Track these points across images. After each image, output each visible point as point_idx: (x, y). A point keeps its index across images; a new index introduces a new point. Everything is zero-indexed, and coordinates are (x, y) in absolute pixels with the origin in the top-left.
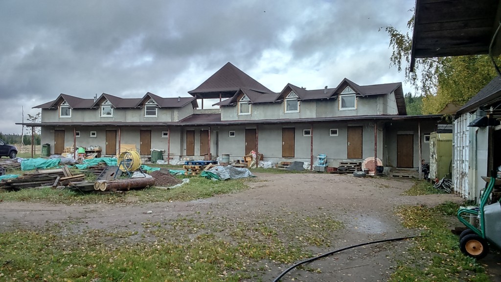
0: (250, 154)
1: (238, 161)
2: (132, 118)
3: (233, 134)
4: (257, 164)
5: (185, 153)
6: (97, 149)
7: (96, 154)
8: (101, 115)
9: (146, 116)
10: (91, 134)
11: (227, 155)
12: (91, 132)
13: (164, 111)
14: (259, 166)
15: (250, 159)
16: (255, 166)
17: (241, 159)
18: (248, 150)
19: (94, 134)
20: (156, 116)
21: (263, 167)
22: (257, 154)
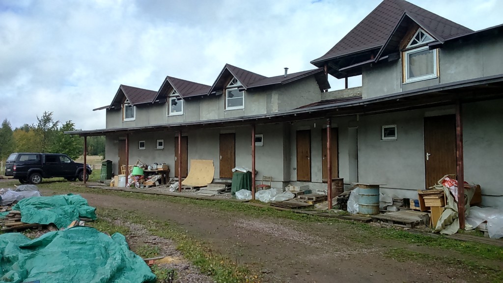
0: (438, 188)
1: (406, 202)
2: (209, 113)
3: (390, 132)
4: (462, 217)
5: (294, 176)
6: (160, 168)
7: (158, 177)
8: (169, 114)
9: (227, 109)
10: (158, 144)
11: (371, 186)
12: (159, 141)
13: (255, 97)
14: (468, 226)
15: (438, 203)
16: (456, 227)
17: (413, 196)
18: (432, 174)
19: (160, 144)
20: (243, 107)
21: (483, 227)
22: (462, 185)
